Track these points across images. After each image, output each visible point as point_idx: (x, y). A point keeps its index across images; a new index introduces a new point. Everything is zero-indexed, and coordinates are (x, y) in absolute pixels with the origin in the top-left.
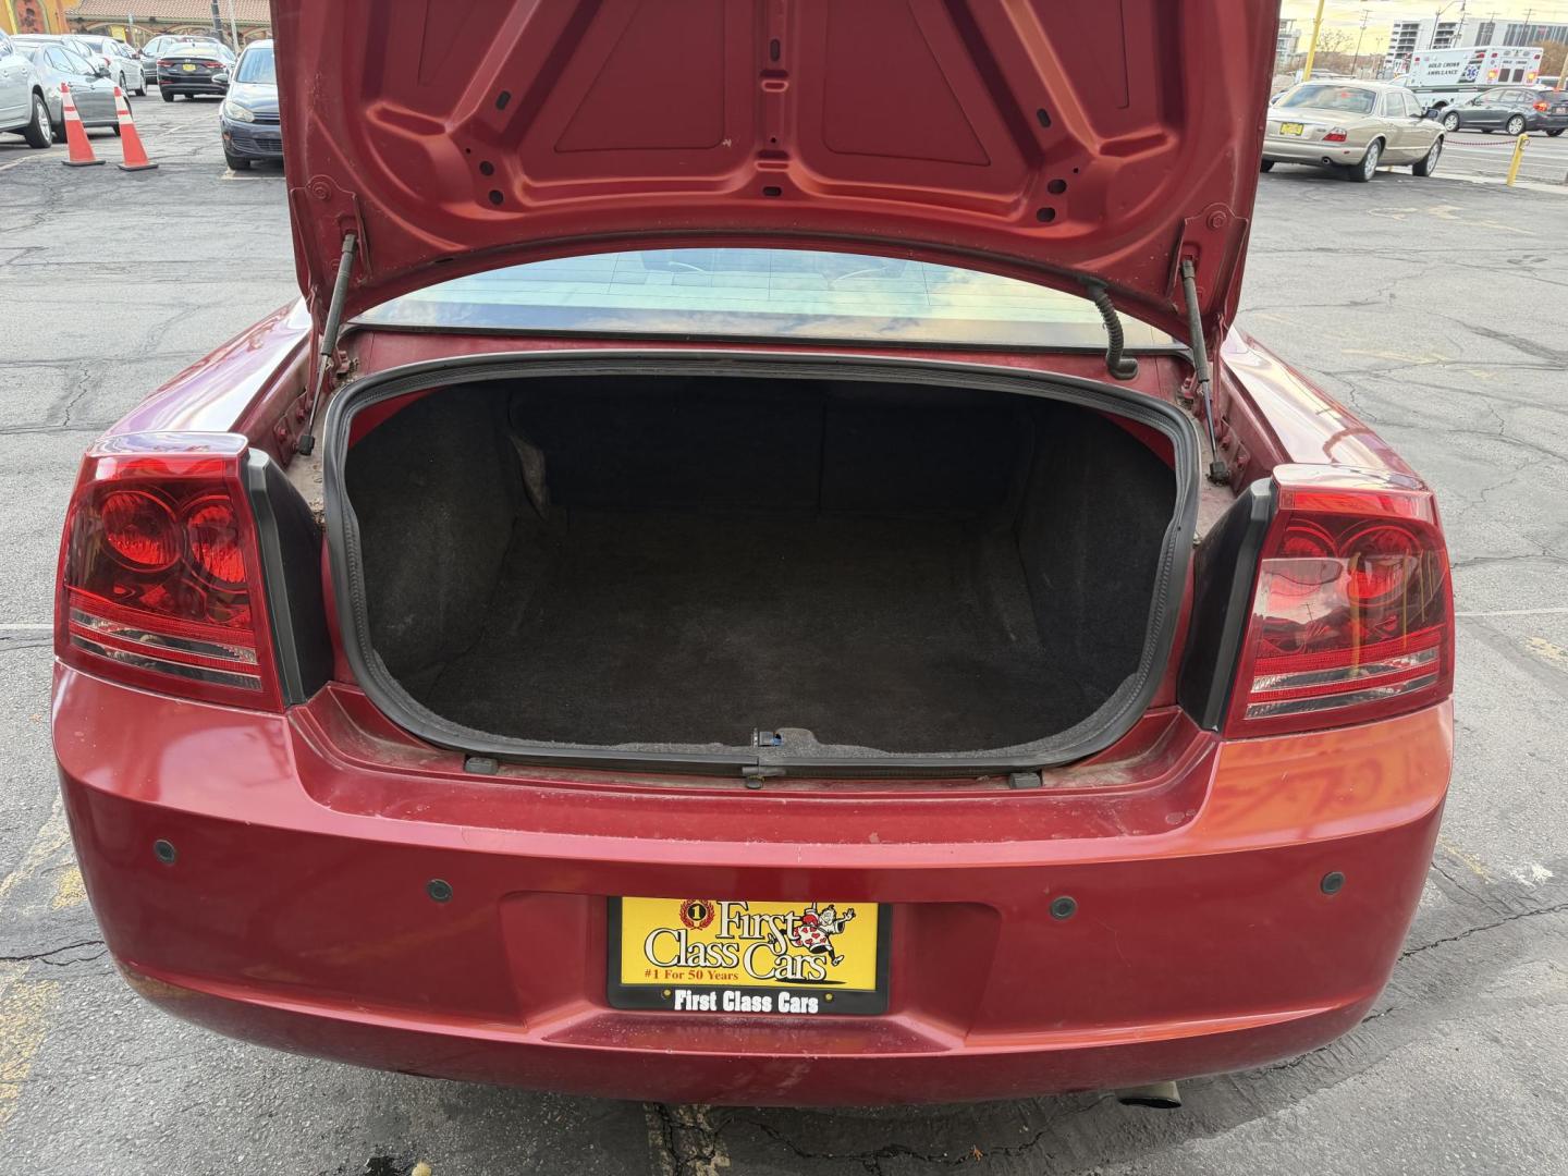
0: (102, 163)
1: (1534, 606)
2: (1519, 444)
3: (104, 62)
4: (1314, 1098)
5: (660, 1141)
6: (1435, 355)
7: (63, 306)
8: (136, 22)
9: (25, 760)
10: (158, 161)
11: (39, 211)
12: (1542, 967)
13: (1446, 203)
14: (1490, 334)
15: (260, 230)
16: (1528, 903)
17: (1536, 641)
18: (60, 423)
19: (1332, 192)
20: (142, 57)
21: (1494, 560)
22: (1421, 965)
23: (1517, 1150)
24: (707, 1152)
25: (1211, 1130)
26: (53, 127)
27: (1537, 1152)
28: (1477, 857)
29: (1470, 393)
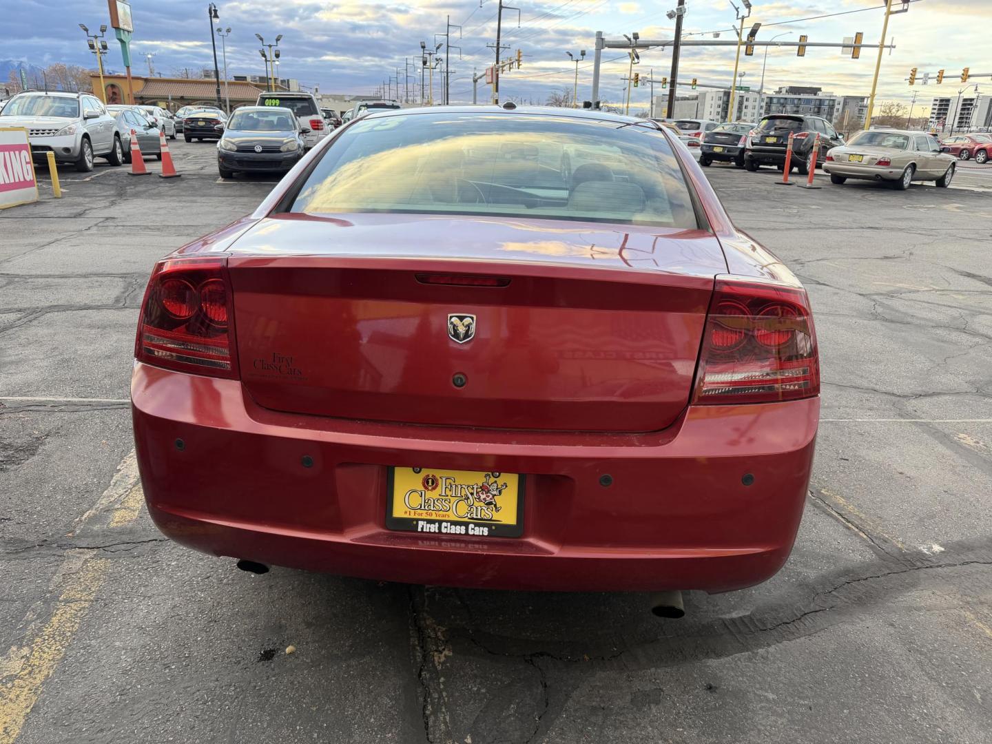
0: (150, 174)
1: (965, 418)
2: (975, 334)
3: (154, 120)
4: (780, 645)
5: (417, 643)
6: (932, 286)
7: (125, 247)
8: (173, 99)
9: (97, 461)
10: (181, 173)
11: (113, 199)
12: (926, 593)
13: (955, 203)
14: (969, 275)
15: (236, 210)
16: (926, 563)
17: (961, 435)
18: (121, 304)
19: (882, 196)
20: (175, 118)
21: (945, 394)
22: (855, 587)
23: (892, 674)
24: (440, 649)
25: (718, 656)
26: (124, 155)
27: (904, 676)
28: (900, 539)
29: (949, 306)
